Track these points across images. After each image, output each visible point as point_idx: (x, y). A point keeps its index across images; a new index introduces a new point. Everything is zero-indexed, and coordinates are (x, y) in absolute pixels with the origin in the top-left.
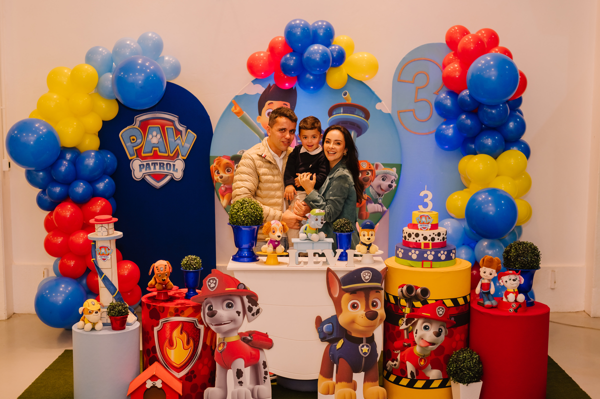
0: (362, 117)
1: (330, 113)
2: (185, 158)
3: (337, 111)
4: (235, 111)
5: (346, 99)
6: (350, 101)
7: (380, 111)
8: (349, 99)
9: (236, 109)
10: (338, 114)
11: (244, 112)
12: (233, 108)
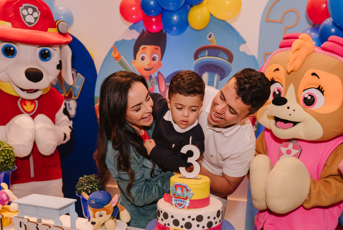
0: (225, 59)
1: (196, 57)
2: (77, 98)
3: (202, 53)
4: (115, 56)
5: (211, 41)
6: (214, 44)
7: (244, 53)
8: (214, 41)
9: (115, 54)
10: (203, 56)
11: (122, 57)
12: (113, 53)
